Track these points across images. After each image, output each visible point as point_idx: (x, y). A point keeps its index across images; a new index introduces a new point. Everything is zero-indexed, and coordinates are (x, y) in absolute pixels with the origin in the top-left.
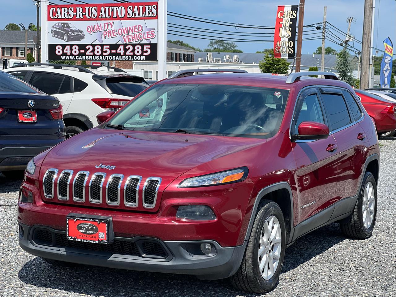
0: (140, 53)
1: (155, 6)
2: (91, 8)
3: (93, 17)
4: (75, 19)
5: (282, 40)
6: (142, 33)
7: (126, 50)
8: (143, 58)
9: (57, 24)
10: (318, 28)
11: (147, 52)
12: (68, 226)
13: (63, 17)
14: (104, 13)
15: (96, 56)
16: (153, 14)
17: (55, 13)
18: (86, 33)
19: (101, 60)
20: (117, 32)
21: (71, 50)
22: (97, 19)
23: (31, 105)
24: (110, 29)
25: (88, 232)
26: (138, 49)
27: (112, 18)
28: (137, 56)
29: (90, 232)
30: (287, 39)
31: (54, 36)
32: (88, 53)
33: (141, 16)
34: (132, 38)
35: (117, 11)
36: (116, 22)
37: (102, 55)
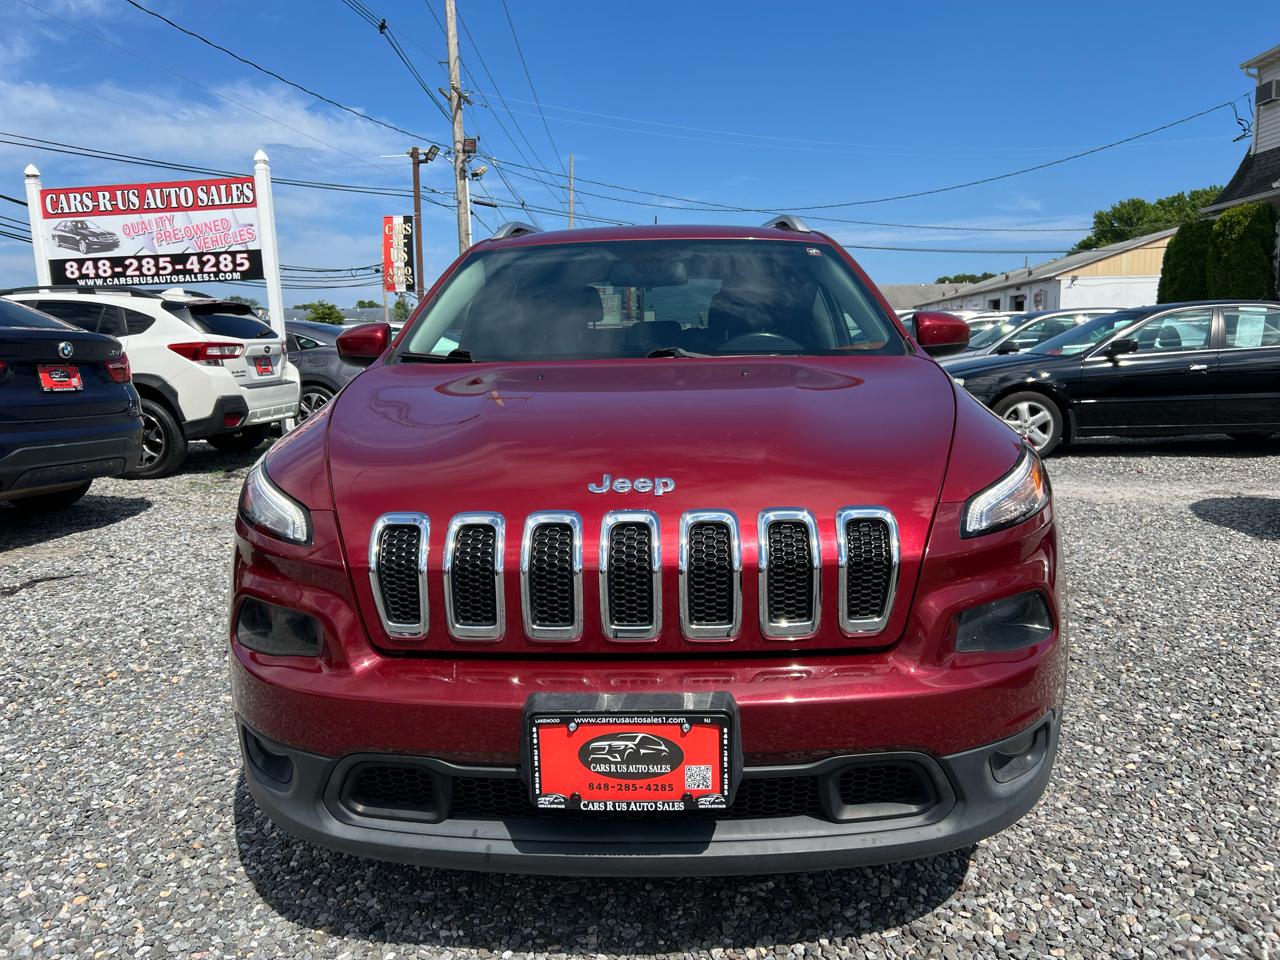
0: (230, 267)
1: (250, 185)
2: (126, 192)
3: (132, 207)
4: (96, 212)
5: (396, 265)
6: (230, 233)
7: (202, 264)
8: (237, 276)
9: (63, 224)
10: (377, 271)
11: (242, 265)
12: (539, 756)
13: (73, 210)
14: (154, 199)
15: (147, 276)
16: (248, 198)
17: (55, 204)
18: (120, 236)
19: (156, 283)
20: (183, 232)
21: (96, 268)
22: (140, 210)
23: (66, 352)
24: (169, 228)
25: (632, 769)
26: (226, 262)
27: (168, 208)
28: (225, 273)
29: (642, 768)
30: (403, 265)
31: (60, 246)
32: (129, 272)
33: (224, 202)
34: (213, 242)
35: (178, 196)
36: (178, 215)
37: (157, 274)
